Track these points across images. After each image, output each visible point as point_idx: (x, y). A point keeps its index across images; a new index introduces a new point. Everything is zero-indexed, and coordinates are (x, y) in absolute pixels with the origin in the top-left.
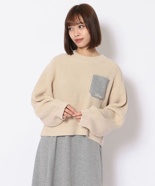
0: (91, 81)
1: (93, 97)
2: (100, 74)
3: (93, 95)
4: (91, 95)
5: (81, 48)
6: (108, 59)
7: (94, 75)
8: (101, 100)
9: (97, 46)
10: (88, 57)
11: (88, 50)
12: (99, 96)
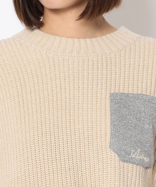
0: (108, 113)
1: (126, 164)
2: (131, 88)
3: (125, 157)
4: (117, 158)
5: (56, 11)
6: (143, 37)
7: (112, 95)
8: (147, 168)
9: (108, 9)
10: (82, 41)
11: (81, 21)
12: (142, 157)
